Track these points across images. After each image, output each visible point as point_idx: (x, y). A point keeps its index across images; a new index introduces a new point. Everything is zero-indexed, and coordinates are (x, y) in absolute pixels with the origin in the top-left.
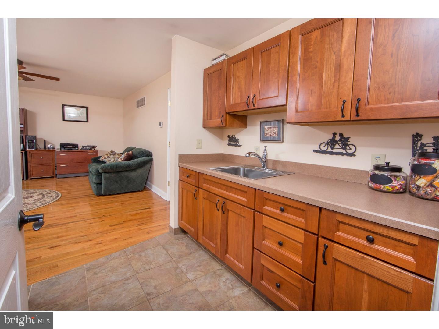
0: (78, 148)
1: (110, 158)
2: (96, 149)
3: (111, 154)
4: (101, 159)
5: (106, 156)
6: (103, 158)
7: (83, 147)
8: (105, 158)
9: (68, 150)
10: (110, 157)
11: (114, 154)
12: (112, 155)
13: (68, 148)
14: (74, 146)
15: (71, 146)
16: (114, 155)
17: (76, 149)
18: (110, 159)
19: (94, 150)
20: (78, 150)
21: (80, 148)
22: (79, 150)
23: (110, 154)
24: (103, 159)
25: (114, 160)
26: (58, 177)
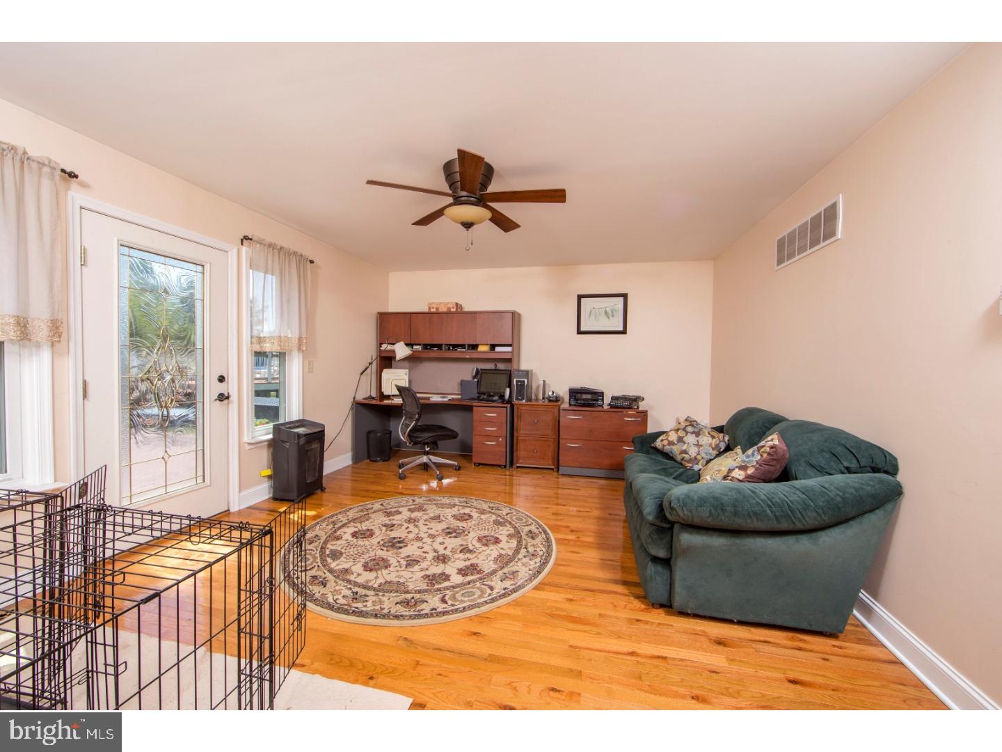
0: (603, 400)
1: (685, 443)
2: (642, 406)
3: (690, 429)
4: (658, 444)
5: (673, 437)
6: (665, 442)
7: (613, 398)
8: (671, 443)
9: (584, 405)
10: (685, 439)
11: (696, 430)
12: (692, 433)
13: (584, 400)
14: (595, 397)
15: (589, 396)
16: (697, 434)
17: (600, 402)
18: (685, 447)
19: (638, 407)
20: (602, 406)
21: (607, 400)
22: (606, 407)
23: (684, 429)
24: (664, 446)
25: (699, 454)
26: (560, 472)
